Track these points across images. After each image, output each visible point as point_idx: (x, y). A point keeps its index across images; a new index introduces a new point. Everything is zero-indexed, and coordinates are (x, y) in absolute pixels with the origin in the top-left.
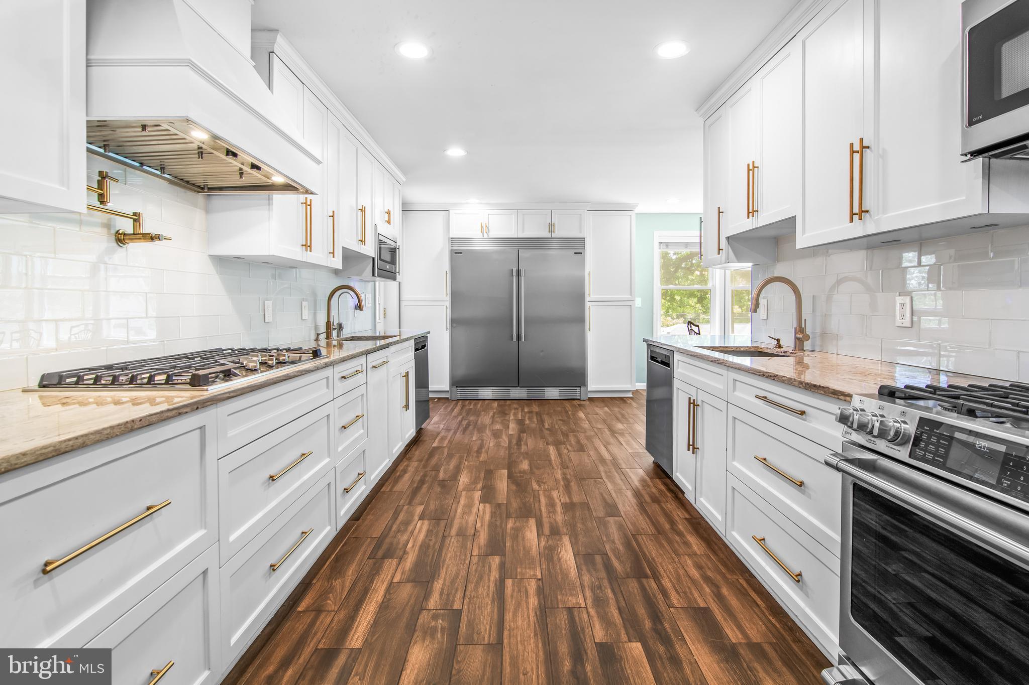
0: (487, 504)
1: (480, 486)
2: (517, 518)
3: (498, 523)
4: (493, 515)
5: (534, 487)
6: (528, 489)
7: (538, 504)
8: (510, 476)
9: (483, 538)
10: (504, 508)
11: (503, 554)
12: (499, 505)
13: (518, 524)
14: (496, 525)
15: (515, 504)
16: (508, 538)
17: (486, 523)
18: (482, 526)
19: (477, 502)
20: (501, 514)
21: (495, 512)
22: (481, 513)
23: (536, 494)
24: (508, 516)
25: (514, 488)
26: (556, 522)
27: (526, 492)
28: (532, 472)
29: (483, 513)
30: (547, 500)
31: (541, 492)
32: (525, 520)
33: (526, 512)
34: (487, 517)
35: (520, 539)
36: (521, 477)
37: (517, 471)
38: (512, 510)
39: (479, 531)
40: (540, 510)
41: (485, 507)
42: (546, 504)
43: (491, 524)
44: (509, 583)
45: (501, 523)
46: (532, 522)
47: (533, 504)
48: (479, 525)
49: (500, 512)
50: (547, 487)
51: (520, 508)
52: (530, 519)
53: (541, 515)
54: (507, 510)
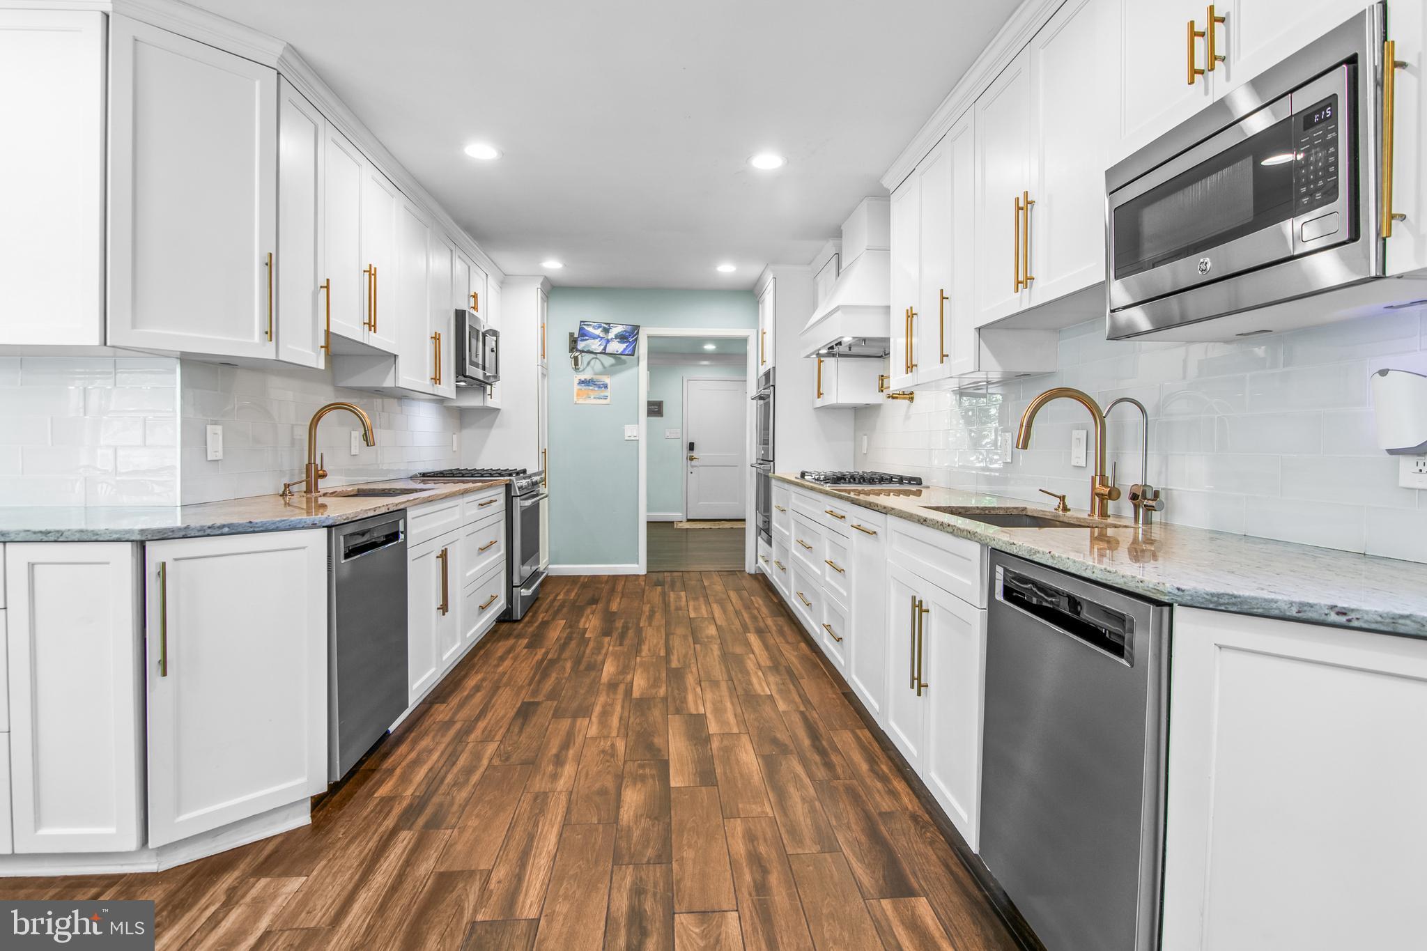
0: (695, 713)
1: (715, 744)
2: (654, 698)
3: (676, 692)
4: (684, 700)
5: (623, 744)
6: (633, 738)
7: (624, 715)
8: (664, 765)
9: (690, 680)
10: (671, 709)
11: (669, 670)
12: (678, 711)
13: (654, 691)
14: (678, 690)
15: (656, 713)
16: (664, 679)
17: (690, 691)
18: (694, 689)
19: (709, 715)
20: (674, 700)
21: (682, 703)
22: (700, 702)
23: (622, 730)
24: (665, 699)
25: (657, 741)
26: (608, 695)
27: (639, 731)
28: (620, 779)
29: (697, 702)
30: (610, 721)
31: (614, 734)
32: (645, 696)
33: (642, 705)
34: (690, 698)
35: (652, 680)
36: (642, 766)
37: (651, 781)
38: (660, 705)
39: (697, 684)
40: (623, 707)
41: (697, 709)
42: (612, 716)
43: (685, 690)
44: (663, 653)
45: (672, 691)
46: (636, 694)
47: (631, 715)
48: (698, 690)
49: (675, 702)
50: (602, 743)
51: (649, 709)
52: (638, 697)
53: (623, 701)
54: (667, 706)
